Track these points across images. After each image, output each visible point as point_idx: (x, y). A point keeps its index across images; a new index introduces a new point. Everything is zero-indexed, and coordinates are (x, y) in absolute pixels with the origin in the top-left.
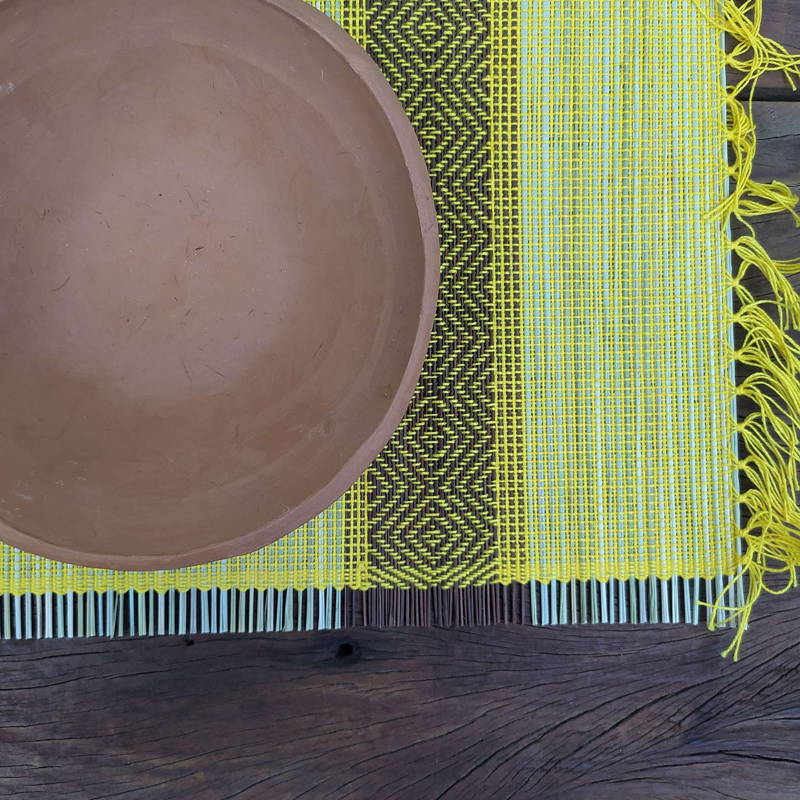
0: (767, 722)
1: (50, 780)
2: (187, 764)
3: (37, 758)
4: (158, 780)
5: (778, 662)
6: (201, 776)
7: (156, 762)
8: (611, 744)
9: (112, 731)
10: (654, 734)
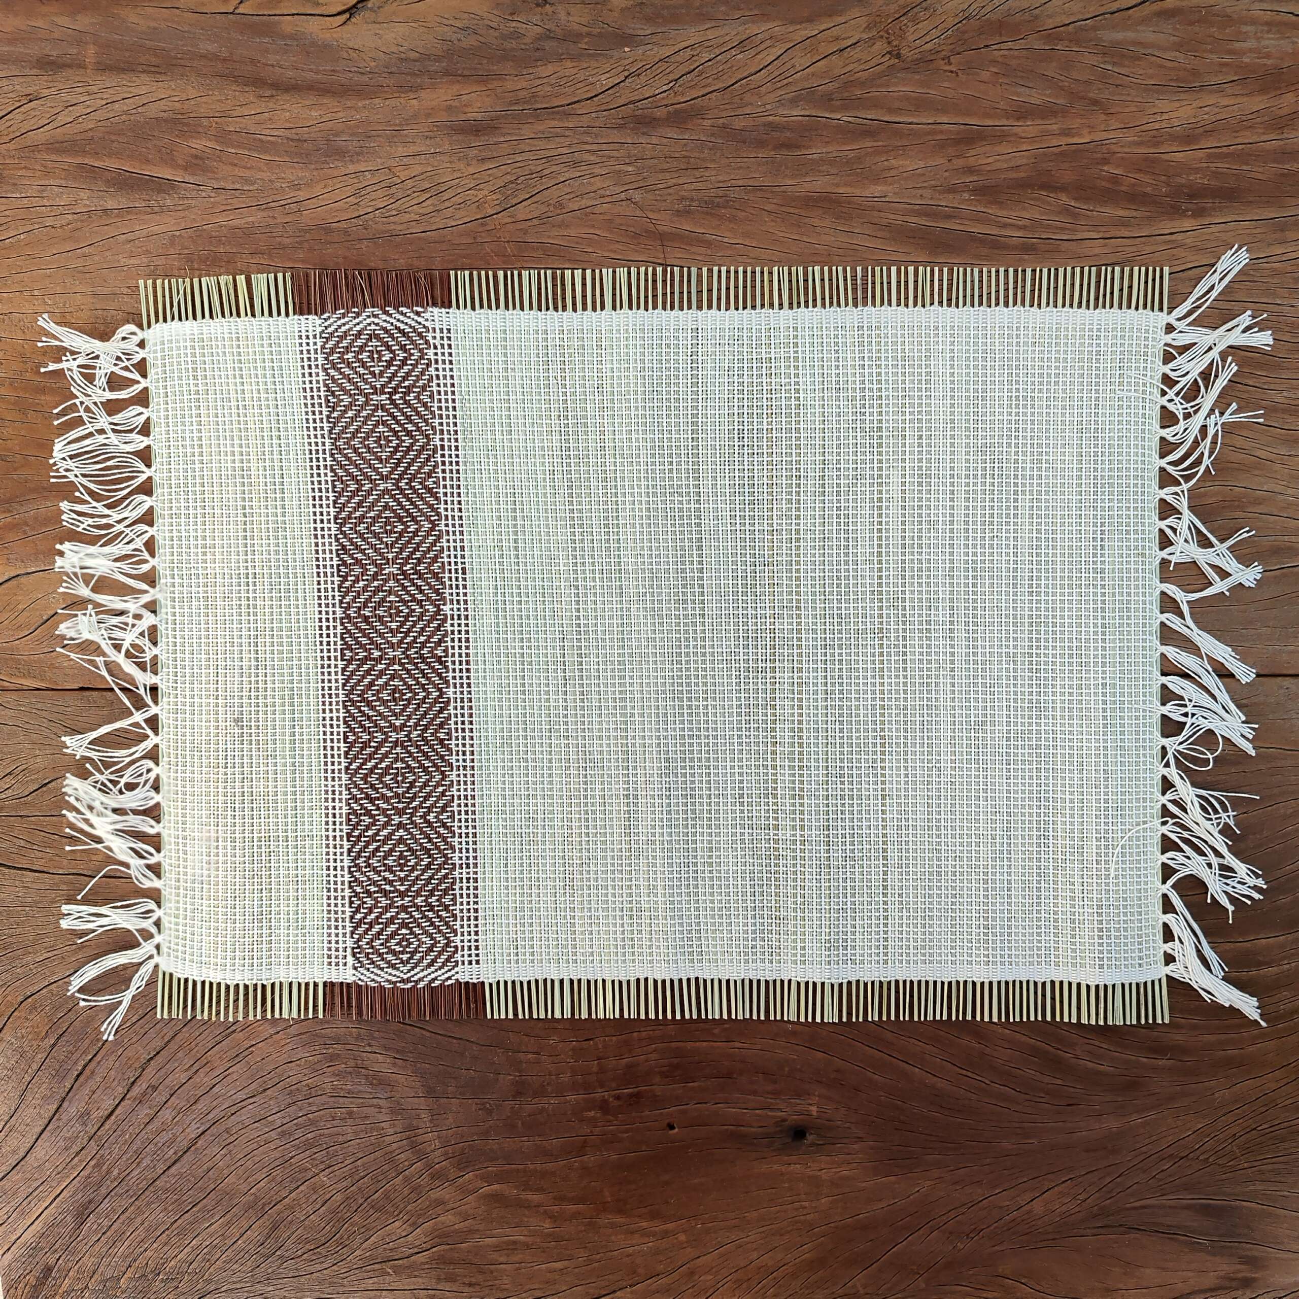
0: (1163, 1201)
1: (558, 1239)
2: (670, 1226)
3: (548, 1220)
4: (646, 1240)
5: (1170, 1151)
6: (682, 1237)
7: (645, 1224)
8: (1026, 1217)
9: (609, 1199)
10: (1064, 1208)
